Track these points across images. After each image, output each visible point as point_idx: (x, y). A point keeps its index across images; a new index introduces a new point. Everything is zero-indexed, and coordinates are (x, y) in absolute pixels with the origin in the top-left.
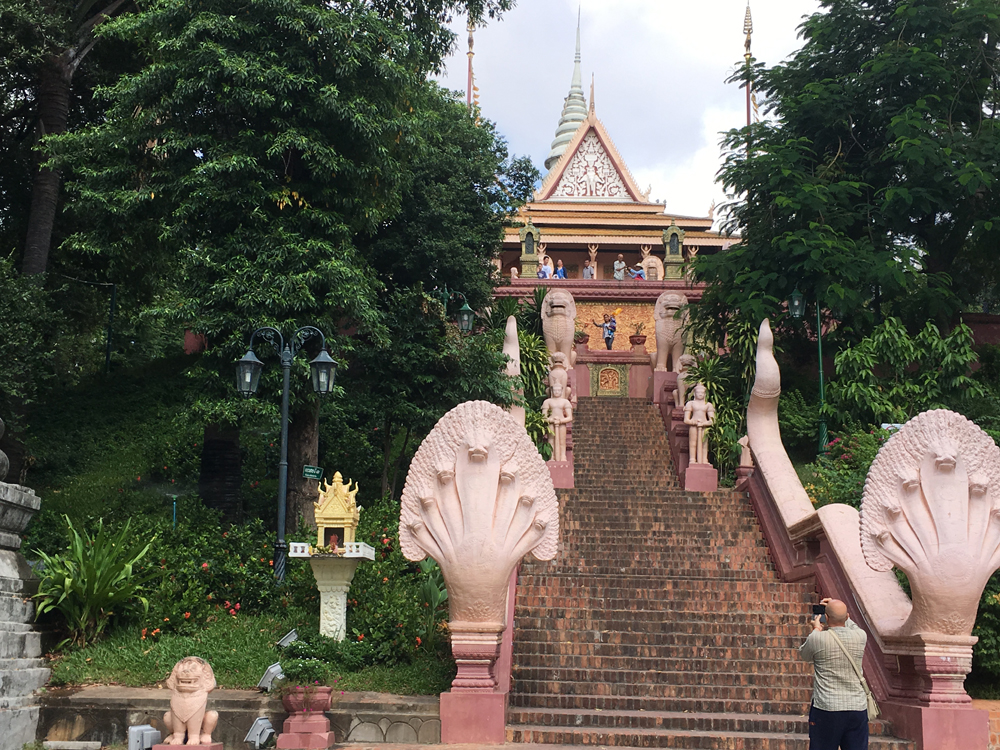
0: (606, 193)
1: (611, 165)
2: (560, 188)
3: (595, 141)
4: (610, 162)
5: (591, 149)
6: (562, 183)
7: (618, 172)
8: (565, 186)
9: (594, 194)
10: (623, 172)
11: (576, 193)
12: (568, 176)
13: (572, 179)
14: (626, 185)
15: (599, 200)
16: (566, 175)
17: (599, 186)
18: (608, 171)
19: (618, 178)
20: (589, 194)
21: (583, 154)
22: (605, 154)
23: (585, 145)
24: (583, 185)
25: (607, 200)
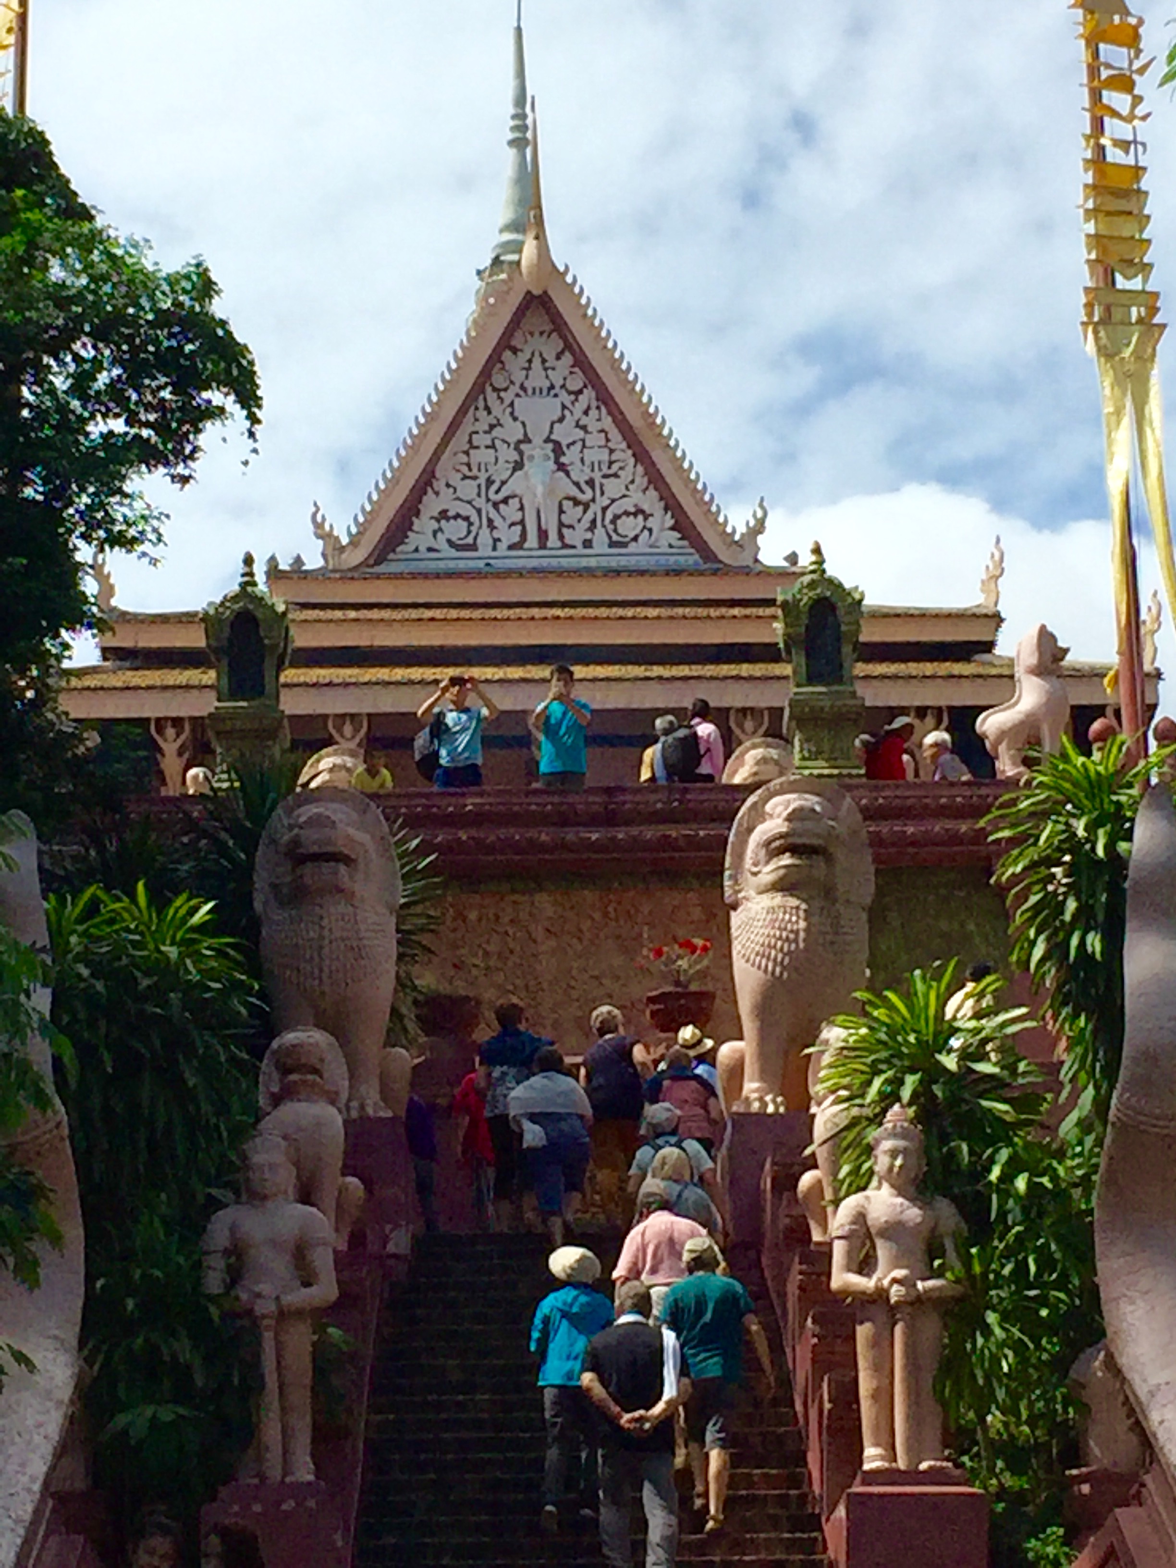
0: (600, 537)
1: (615, 435)
2: (424, 524)
3: (550, 347)
4: (607, 422)
5: (537, 379)
6: (431, 505)
7: (641, 456)
8: (444, 515)
9: (553, 540)
10: (657, 456)
11: (485, 538)
12: (455, 479)
13: (468, 489)
14: (671, 504)
15: (574, 563)
16: (445, 471)
17: (572, 513)
18: (605, 456)
19: (641, 481)
20: (532, 540)
21: (508, 396)
22: (588, 395)
23: (514, 363)
24: (511, 511)
25: (604, 562)
